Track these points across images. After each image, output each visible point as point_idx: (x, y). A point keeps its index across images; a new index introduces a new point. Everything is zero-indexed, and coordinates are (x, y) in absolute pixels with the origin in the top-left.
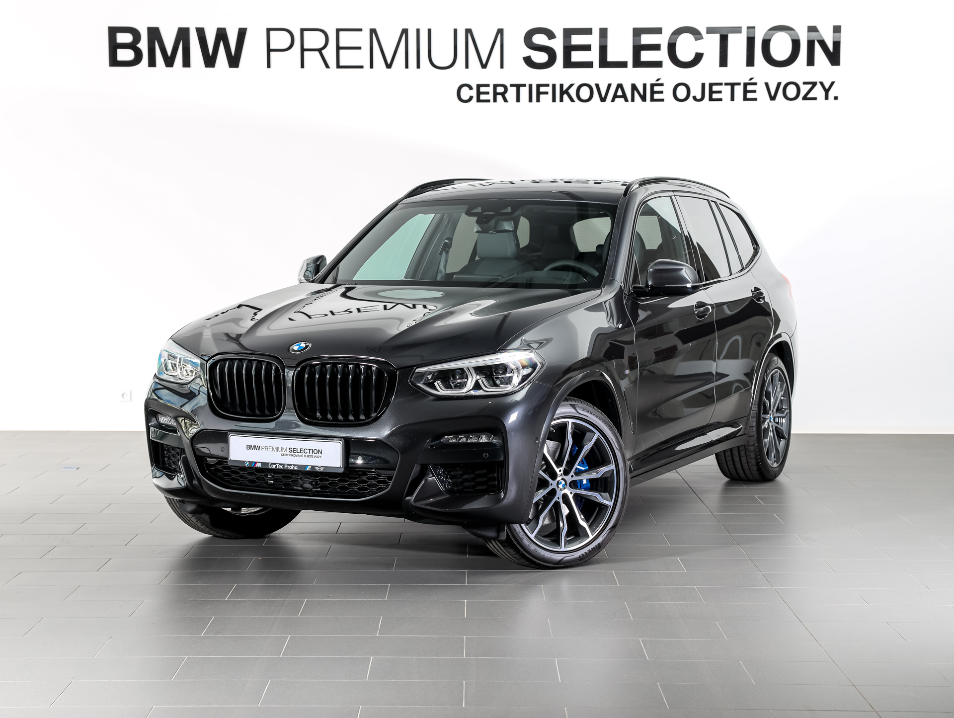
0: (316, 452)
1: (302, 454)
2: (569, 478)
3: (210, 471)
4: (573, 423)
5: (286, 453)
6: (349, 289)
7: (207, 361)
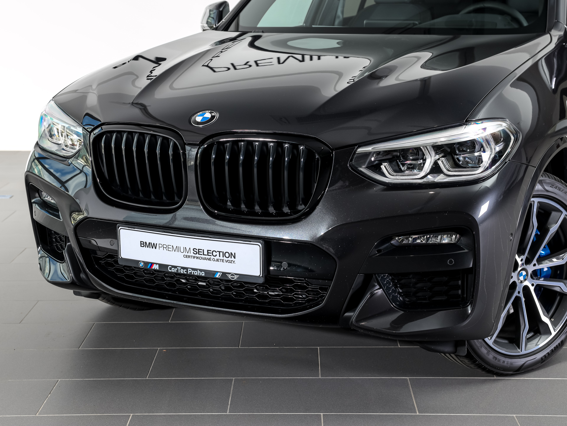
0: (227, 255)
1: (209, 257)
2: (531, 268)
3: (99, 264)
4: (539, 202)
5: (189, 254)
6: (256, 38)
7: (90, 133)
